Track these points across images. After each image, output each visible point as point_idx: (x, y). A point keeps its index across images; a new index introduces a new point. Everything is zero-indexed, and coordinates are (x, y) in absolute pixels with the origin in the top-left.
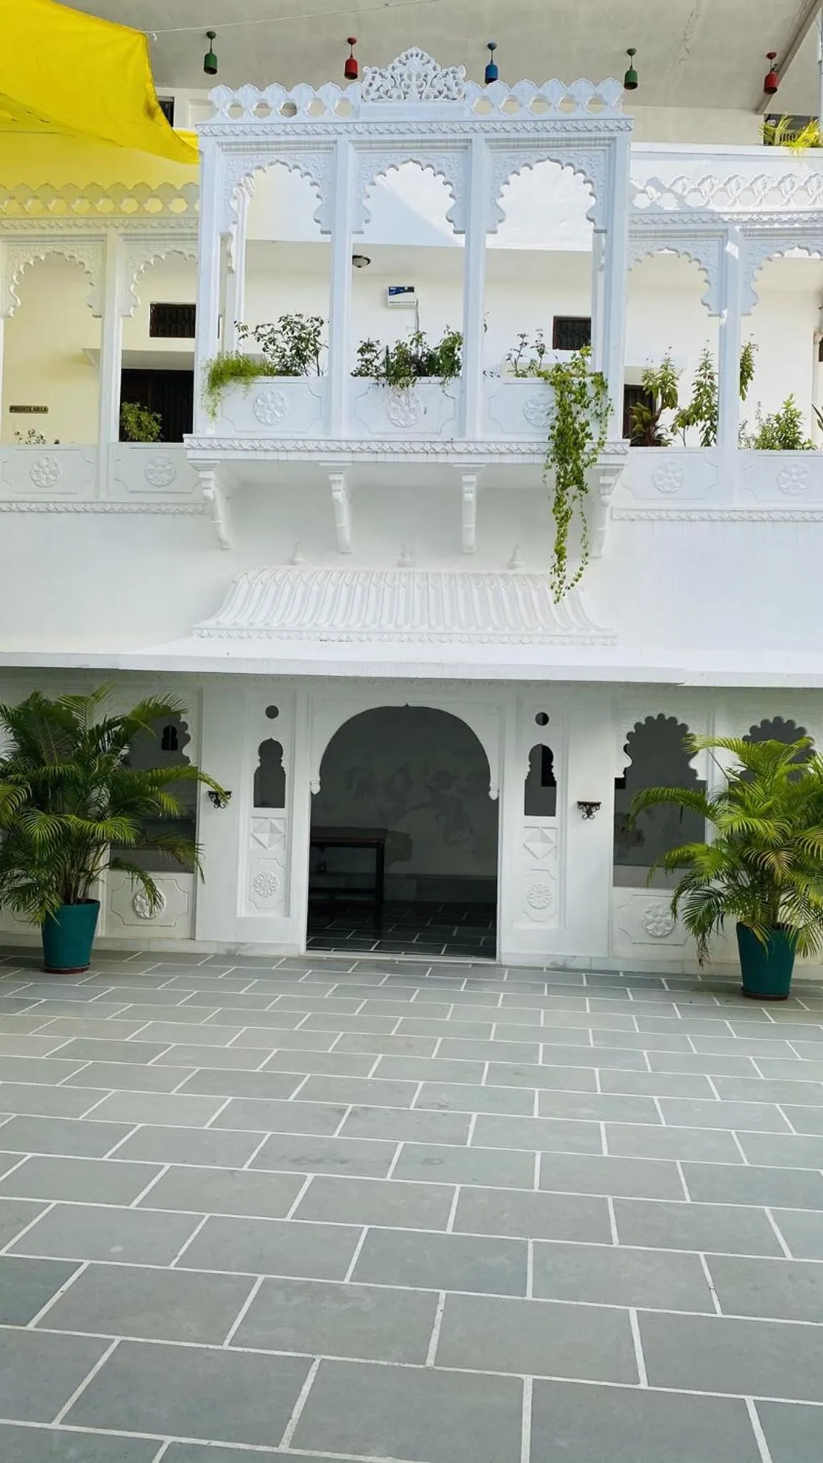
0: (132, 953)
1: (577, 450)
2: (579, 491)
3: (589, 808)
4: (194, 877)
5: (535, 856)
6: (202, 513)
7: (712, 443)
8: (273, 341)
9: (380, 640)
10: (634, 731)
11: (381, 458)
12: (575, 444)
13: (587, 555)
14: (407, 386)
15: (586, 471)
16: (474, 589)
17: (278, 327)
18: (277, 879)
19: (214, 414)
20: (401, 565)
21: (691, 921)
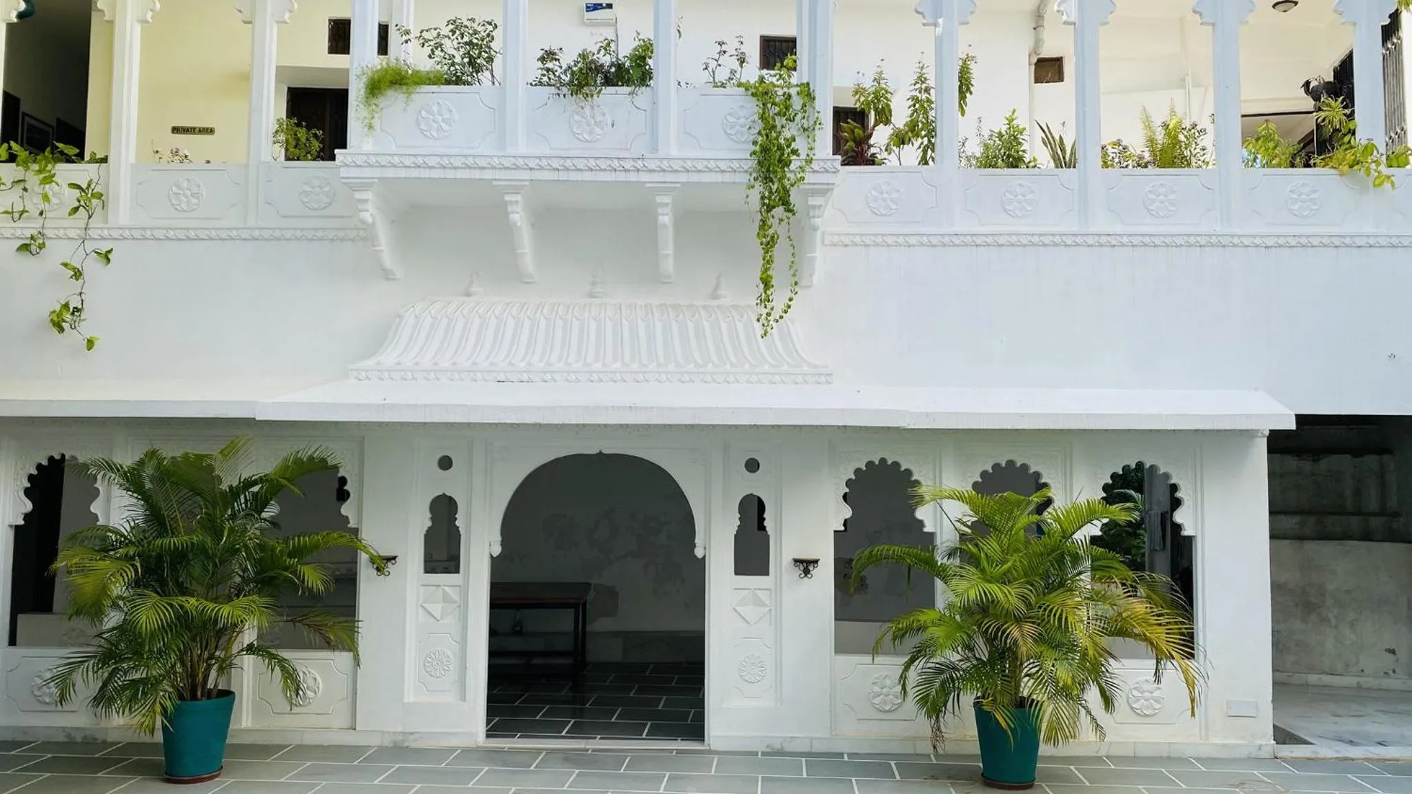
0: (280, 747)
1: (783, 168)
2: (786, 214)
3: (806, 566)
4: (354, 655)
5: (747, 621)
6: (364, 239)
7: (930, 162)
8: (439, 46)
9: (567, 380)
10: (854, 477)
11: (563, 176)
12: (780, 161)
13: (796, 284)
14: (592, 96)
15: (794, 193)
16: (674, 323)
17: (446, 31)
18: (451, 657)
19: (371, 127)
20: (591, 295)
21: (924, 701)
